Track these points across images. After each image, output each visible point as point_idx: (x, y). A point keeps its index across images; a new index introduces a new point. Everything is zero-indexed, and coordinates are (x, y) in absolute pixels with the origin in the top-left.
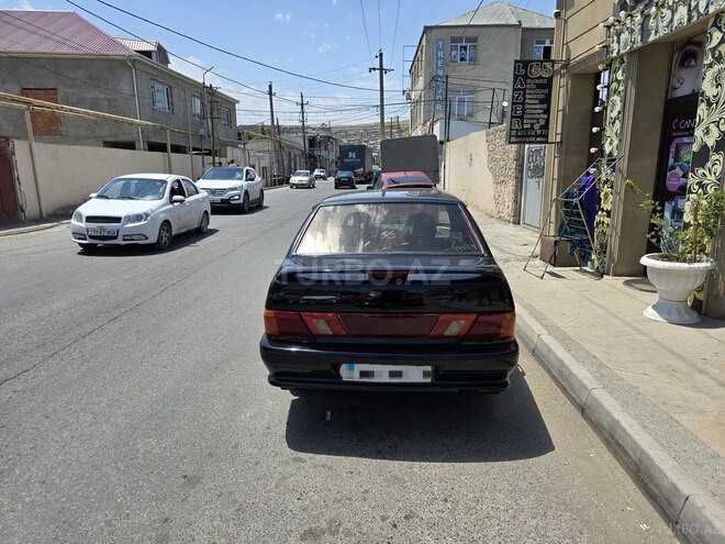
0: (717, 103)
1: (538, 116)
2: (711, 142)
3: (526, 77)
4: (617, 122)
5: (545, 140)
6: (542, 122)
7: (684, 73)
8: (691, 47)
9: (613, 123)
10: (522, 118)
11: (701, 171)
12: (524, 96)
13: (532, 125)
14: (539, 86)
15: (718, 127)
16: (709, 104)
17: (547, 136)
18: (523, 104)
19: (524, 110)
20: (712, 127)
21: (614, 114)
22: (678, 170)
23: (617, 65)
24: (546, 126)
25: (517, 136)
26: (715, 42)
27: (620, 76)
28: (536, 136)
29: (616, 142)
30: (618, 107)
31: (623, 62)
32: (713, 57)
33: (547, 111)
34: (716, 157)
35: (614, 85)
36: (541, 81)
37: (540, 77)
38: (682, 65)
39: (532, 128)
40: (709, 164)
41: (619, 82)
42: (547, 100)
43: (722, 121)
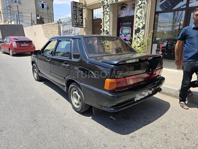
0: (141, 18)
1: (80, 19)
2: (140, 27)
3: (76, 7)
4: (108, 22)
5: (82, 26)
6: (81, 21)
7: (122, 11)
8: (124, 5)
9: (107, 22)
10: (76, 19)
11: (138, 34)
12: (76, 13)
13: (79, 22)
14: (80, 10)
15: (142, 23)
16: (139, 18)
17: (82, 25)
18: (76, 15)
19: (76, 17)
20: (140, 23)
21: (107, 20)
22: (123, 35)
23: (106, 7)
24: (82, 23)
25: (76, 25)
26: (139, 3)
27: (107, 10)
28: (80, 25)
29: (108, 27)
30: (108, 18)
31: (108, 6)
32: (139, 7)
33: (82, 18)
34: (142, 30)
35: (106, 13)
36: (80, 9)
37: (80, 8)
38: (121, 9)
39: (79, 23)
40: (140, 32)
41: (108, 12)
42: (82, 15)
43: (143, 22)
